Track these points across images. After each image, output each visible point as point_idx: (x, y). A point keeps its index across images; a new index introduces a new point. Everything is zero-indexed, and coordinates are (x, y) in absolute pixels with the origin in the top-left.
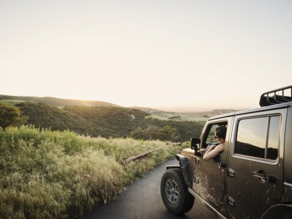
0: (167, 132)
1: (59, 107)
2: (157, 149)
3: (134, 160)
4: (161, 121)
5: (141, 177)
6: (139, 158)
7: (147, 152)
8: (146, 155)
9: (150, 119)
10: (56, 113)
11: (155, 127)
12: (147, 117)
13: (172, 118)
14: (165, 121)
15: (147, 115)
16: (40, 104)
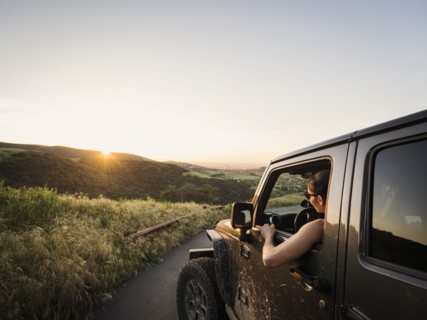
0: (206, 193)
1: (73, 159)
2: (189, 215)
3: (145, 235)
4: (202, 179)
5: (156, 262)
6: (158, 230)
7: (173, 220)
8: (169, 225)
9: (189, 176)
10: (69, 166)
11: (192, 186)
12: (185, 174)
13: (215, 176)
14: (206, 179)
15: (185, 171)
16: (47, 154)
